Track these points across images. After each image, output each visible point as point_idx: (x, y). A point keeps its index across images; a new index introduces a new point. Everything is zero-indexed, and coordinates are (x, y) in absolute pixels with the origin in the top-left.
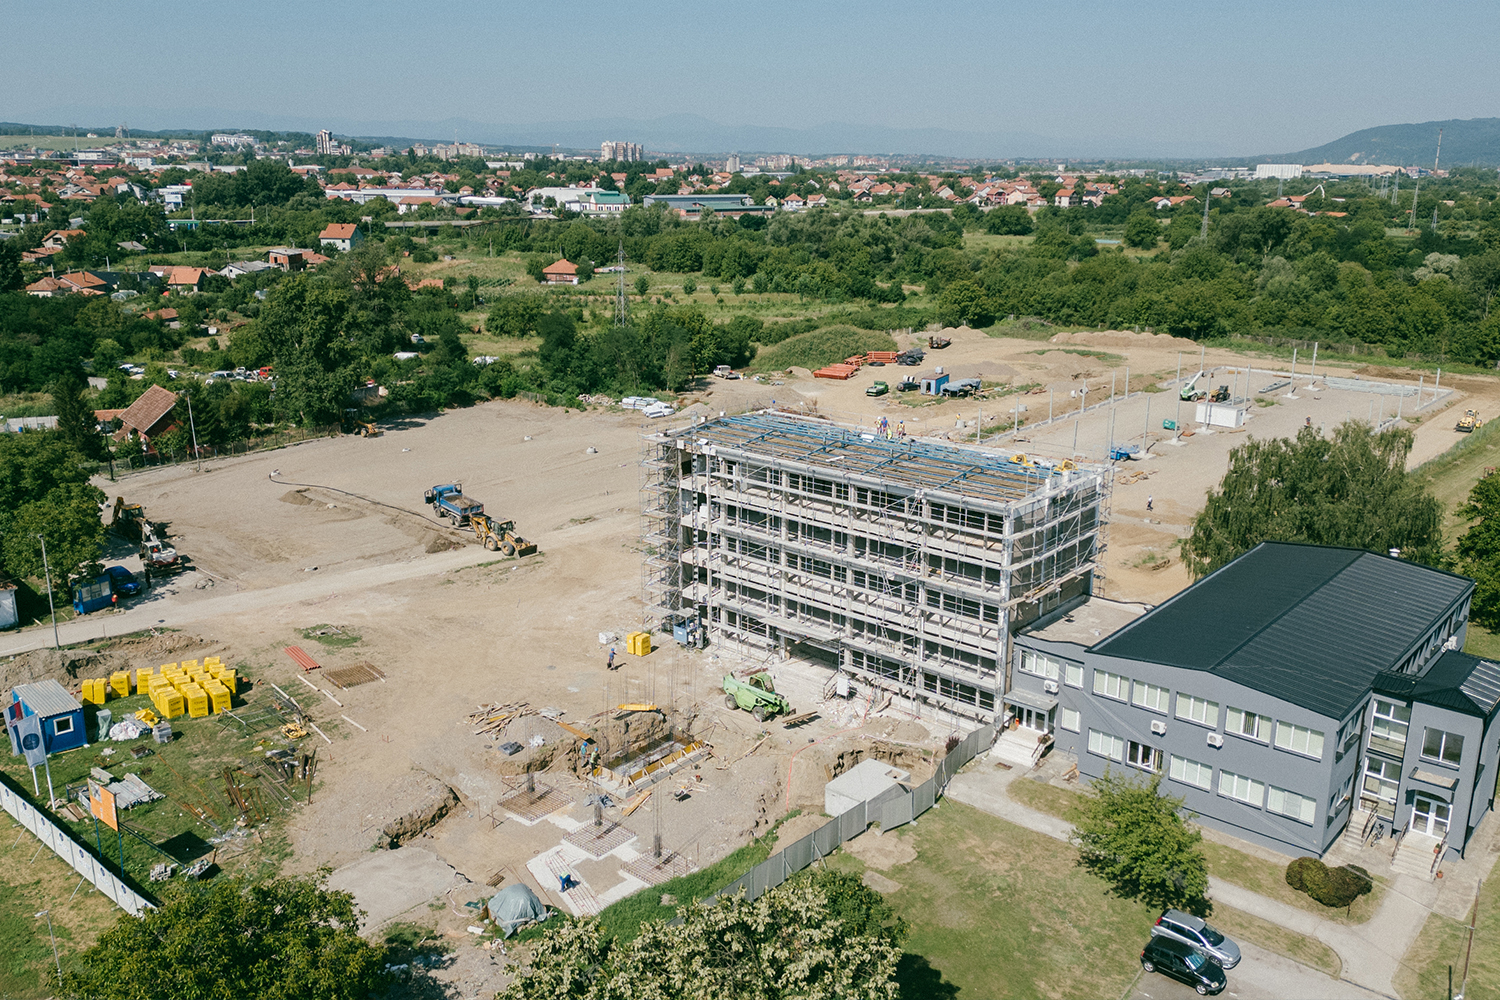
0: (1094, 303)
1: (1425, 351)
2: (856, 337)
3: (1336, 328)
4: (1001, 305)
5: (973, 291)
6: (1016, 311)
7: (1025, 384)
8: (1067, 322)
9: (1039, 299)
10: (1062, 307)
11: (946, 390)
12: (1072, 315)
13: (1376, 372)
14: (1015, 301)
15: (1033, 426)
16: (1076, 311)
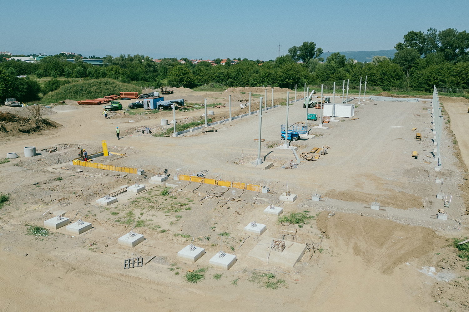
0: (243, 76)
1: (400, 87)
2: (114, 85)
3: (355, 80)
4: (200, 80)
5: (185, 71)
6: (207, 81)
7: (212, 103)
8: (231, 85)
9: (217, 75)
10: (228, 78)
11: (160, 105)
12: (233, 82)
13: (386, 95)
14: (206, 78)
15: (219, 122)
16: (235, 80)
